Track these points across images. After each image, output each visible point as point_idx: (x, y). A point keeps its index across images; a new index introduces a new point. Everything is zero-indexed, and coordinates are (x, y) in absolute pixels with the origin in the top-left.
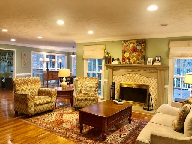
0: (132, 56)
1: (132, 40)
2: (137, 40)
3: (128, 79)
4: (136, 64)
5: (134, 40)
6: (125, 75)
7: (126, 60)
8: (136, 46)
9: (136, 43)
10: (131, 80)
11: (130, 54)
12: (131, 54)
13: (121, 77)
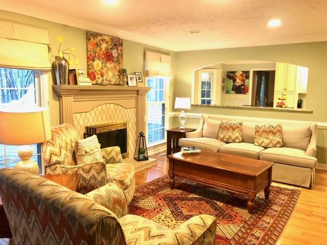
0: (105, 69)
1: (105, 35)
2: (112, 37)
3: (100, 116)
4: (113, 85)
5: (108, 36)
6: (95, 109)
7: (97, 77)
8: (111, 49)
9: (110, 43)
10: (104, 118)
11: (102, 63)
12: (104, 64)
13: (88, 114)
